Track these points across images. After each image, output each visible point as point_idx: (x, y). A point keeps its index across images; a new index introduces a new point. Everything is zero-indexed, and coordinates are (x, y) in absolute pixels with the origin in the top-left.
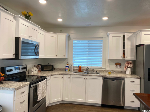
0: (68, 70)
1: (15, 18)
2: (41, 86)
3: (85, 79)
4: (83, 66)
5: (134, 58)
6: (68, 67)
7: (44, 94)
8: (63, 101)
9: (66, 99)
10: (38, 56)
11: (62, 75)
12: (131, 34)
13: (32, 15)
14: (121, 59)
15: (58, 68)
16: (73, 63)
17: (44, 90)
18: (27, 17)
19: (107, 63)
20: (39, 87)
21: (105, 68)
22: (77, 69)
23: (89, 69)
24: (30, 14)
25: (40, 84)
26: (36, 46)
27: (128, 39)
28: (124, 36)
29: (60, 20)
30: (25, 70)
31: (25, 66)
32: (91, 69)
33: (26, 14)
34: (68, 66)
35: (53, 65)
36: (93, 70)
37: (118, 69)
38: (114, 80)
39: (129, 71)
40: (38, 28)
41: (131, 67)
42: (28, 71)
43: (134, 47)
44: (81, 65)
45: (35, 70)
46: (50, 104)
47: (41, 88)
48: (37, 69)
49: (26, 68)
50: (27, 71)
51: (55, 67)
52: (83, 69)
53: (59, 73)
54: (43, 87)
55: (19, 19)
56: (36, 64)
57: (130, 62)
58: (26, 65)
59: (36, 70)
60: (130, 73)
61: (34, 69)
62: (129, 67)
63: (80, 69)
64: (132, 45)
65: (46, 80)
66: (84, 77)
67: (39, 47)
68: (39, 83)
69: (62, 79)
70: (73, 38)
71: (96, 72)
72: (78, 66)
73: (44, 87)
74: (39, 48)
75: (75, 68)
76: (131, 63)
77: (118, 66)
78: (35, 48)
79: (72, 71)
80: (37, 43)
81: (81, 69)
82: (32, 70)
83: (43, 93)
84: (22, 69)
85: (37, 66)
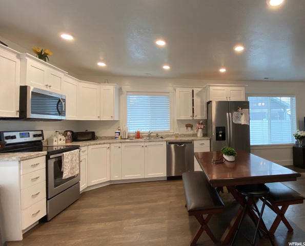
0: (119, 138)
1: (18, 56)
2: (69, 158)
3: (143, 146)
4: (143, 130)
5: (205, 117)
6: (119, 133)
7: (74, 170)
8: (110, 181)
9: (116, 177)
10: (64, 115)
11: (109, 145)
12: (200, 89)
13: (50, 54)
14: (191, 118)
15: (103, 135)
16: (128, 128)
17: (74, 164)
18: (42, 56)
19: (176, 126)
20: (65, 159)
21: (173, 131)
22: (134, 136)
23: (152, 134)
24: (47, 52)
25: (66, 155)
26: (60, 101)
27: (197, 94)
28: (193, 91)
29: (101, 65)
30: (40, 138)
31: (40, 133)
32: (155, 134)
33: (40, 51)
34: (119, 131)
35: (94, 132)
36: (157, 136)
37: (190, 131)
38: (181, 145)
39: (200, 133)
40: (63, 74)
41: (202, 127)
42: (47, 140)
43: (205, 105)
44: (140, 130)
45: (60, 140)
46: (88, 187)
47: (69, 161)
48: (63, 138)
49: (42, 135)
50: (43, 139)
51: (97, 134)
52: (143, 135)
53: (103, 142)
54: (72, 160)
55: (27, 58)
56: (63, 131)
57: (201, 122)
58: (42, 131)
59: (62, 140)
60: (202, 135)
61: (57, 137)
62: (201, 128)
63: (138, 135)
64: (202, 102)
65: (78, 150)
66: (142, 144)
67: (65, 102)
68: (64, 153)
69: (109, 150)
70: (127, 92)
71: (161, 137)
72: (135, 131)
73: (76, 160)
74: (65, 104)
75: (131, 135)
76: (202, 124)
77: (190, 128)
78: (58, 104)
79: (125, 139)
80: (62, 95)
81: (140, 135)
82: (55, 139)
83: (72, 168)
84: (35, 136)
85: (65, 134)
